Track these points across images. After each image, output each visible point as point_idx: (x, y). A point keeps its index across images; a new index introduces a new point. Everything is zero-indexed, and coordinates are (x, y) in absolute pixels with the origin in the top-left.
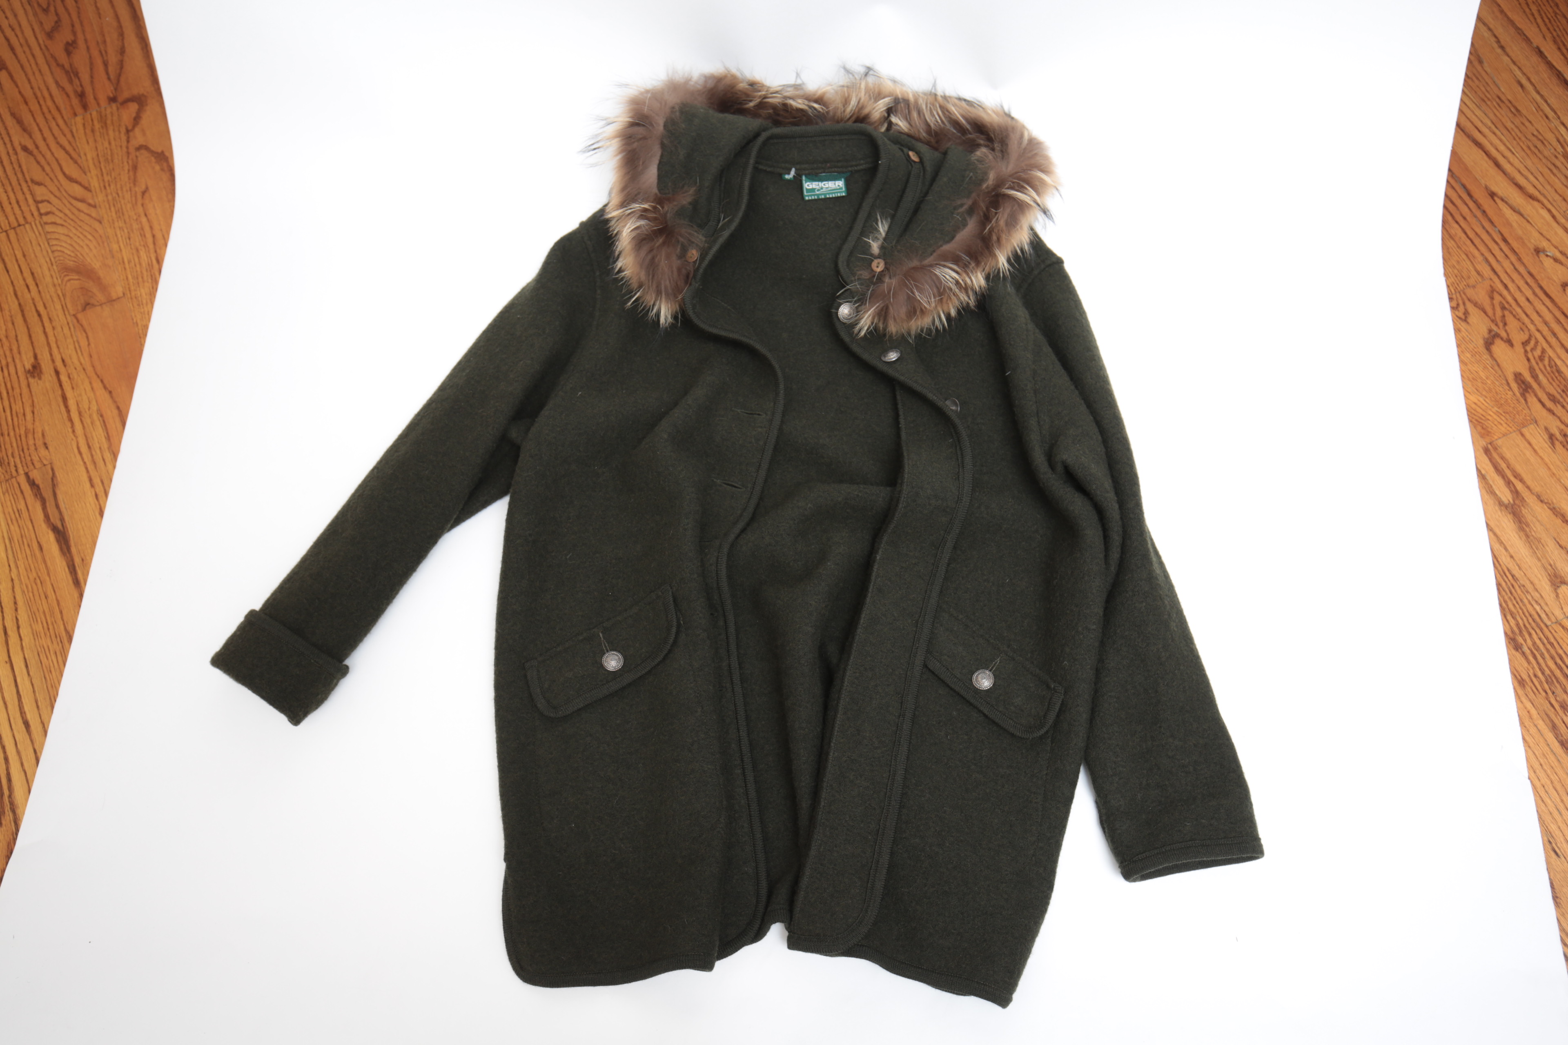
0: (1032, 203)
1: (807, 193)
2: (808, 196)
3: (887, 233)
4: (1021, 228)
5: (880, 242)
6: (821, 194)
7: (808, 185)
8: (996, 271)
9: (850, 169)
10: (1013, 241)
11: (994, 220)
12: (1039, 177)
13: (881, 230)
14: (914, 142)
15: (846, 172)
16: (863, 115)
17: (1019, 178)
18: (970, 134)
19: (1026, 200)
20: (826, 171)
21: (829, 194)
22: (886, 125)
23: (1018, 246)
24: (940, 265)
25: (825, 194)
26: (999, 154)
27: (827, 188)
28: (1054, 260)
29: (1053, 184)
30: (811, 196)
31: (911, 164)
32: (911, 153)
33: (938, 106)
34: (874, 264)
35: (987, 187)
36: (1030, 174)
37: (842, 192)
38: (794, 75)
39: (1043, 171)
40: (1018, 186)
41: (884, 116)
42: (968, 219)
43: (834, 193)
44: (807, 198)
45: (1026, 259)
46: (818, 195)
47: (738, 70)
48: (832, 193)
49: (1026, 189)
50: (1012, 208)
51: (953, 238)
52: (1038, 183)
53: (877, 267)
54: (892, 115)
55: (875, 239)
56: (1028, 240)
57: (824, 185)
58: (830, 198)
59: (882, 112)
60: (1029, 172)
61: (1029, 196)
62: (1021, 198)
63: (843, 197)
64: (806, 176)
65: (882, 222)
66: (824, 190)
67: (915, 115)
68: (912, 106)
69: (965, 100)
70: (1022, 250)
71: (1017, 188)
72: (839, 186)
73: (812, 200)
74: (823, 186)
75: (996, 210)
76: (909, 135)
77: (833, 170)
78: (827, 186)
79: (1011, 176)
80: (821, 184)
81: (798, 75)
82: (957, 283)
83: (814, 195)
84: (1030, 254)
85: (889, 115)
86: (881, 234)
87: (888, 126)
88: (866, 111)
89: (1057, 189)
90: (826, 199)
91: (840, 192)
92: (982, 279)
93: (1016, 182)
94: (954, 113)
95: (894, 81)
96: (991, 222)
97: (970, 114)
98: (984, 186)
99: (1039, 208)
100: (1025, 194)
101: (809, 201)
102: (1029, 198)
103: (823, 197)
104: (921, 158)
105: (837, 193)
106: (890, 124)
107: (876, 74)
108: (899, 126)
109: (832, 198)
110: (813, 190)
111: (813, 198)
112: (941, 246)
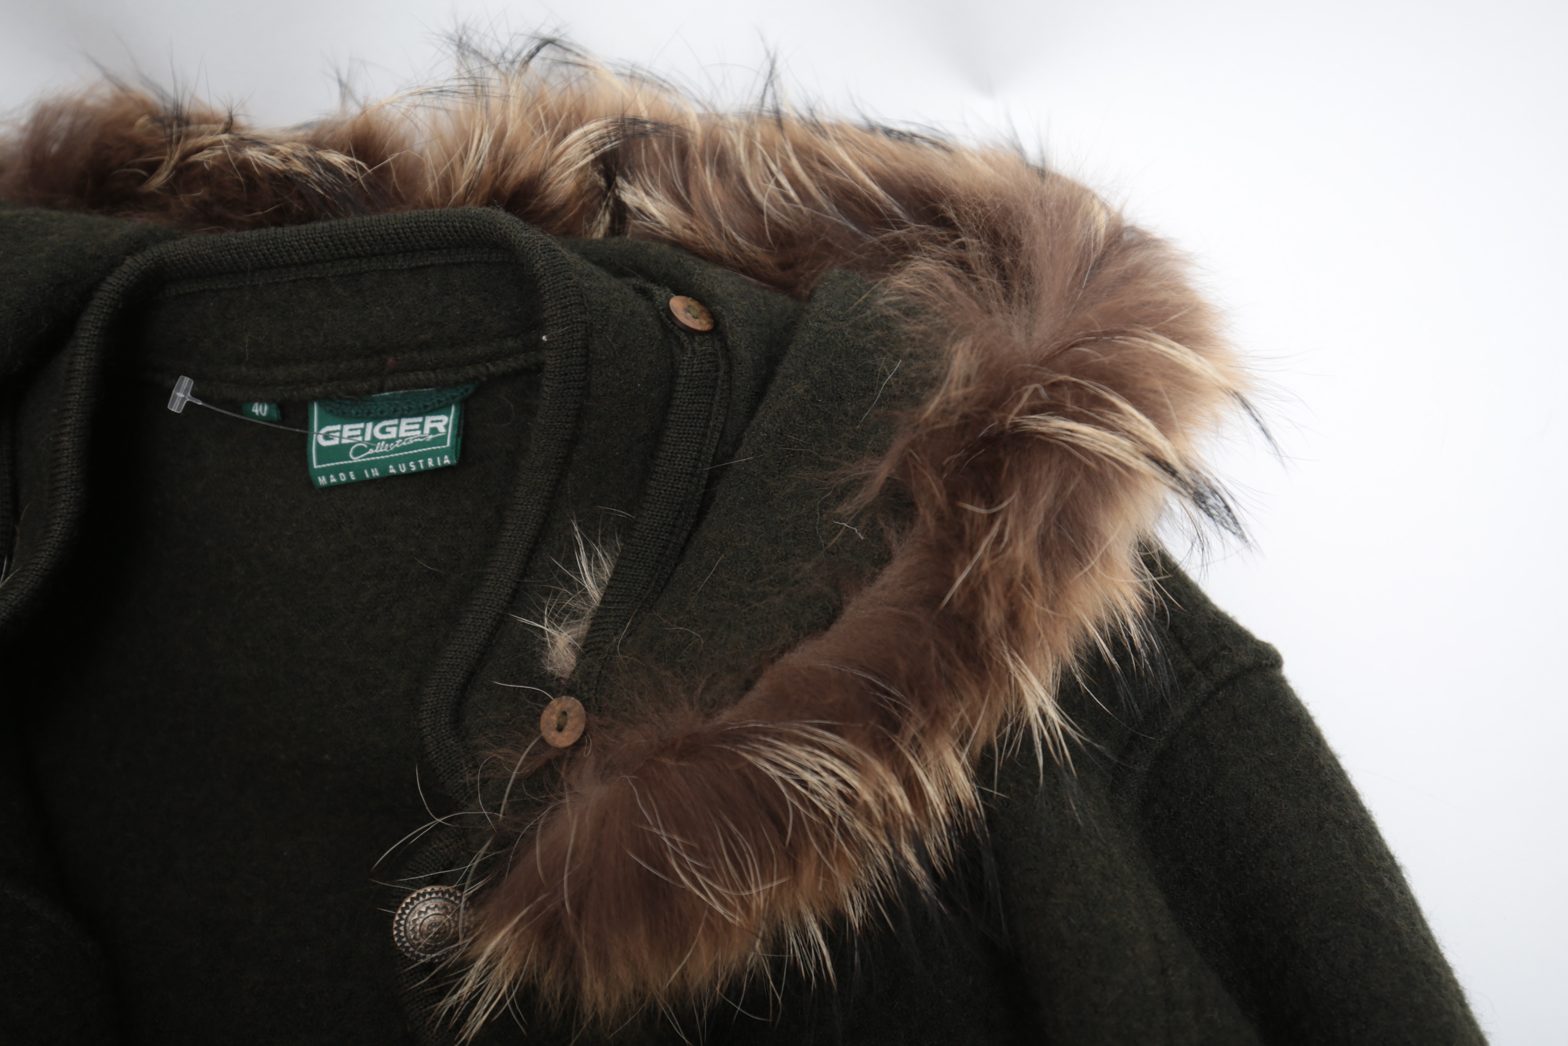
0: (1143, 465)
1: (319, 463)
2: (326, 472)
3: (610, 590)
4: (1107, 561)
5: (582, 628)
6: (369, 465)
7: (327, 437)
8: (1020, 735)
9: (471, 371)
10: (1077, 610)
11: (986, 543)
12: (1162, 356)
13: (590, 584)
14: (690, 262)
15: (457, 383)
16: (511, 183)
17: (1081, 368)
18: (900, 225)
19: (1115, 452)
20: (389, 383)
21: (396, 462)
22: (604, 220)
23: (1101, 630)
24: (779, 736)
25: (382, 465)
26: (990, 280)
27: (389, 441)
28: (1247, 660)
29: (1223, 380)
30: (336, 471)
31: (677, 338)
32: (677, 304)
33: (789, 148)
34: (549, 716)
35: (944, 413)
36: (1123, 348)
37: (441, 453)
38: (336, 89)
39: (1180, 337)
40: (1077, 400)
41: (594, 186)
42: (891, 535)
43: (415, 458)
44: (322, 481)
45: (1133, 676)
46: (358, 468)
47: (145, 81)
48: (406, 460)
49: (1113, 407)
50: (1063, 488)
51: (831, 616)
52: (1159, 384)
53: (560, 729)
54: (619, 180)
55: (562, 616)
56: (1136, 602)
57: (383, 431)
58: (399, 476)
59: (582, 169)
60: (1119, 340)
61: (1129, 435)
62: (1095, 447)
63: (446, 468)
64: (320, 406)
65: (589, 551)
66: (380, 448)
67: (707, 177)
68: (694, 151)
69: (888, 132)
70: (1116, 643)
71: (1071, 406)
72: (434, 431)
73: (340, 486)
74: (379, 436)
75: (990, 504)
76: (677, 244)
77: (412, 376)
78: (393, 433)
79: (1049, 361)
80: (372, 430)
81: (345, 89)
82: (850, 799)
83: (346, 469)
84: (1151, 657)
85: (611, 182)
86: (585, 594)
87: (612, 221)
88: (522, 168)
89: (1246, 405)
90: (387, 481)
91: (433, 454)
92: (961, 774)
93: (1066, 383)
94: (843, 165)
95: (633, 77)
96: (972, 552)
97: (895, 164)
98: (933, 405)
99: (1172, 482)
100: (1112, 429)
101: (330, 488)
102: (1126, 443)
103: (375, 473)
104: (715, 319)
105: (425, 456)
106: (621, 211)
107: (571, 57)
108: (651, 217)
109: (410, 475)
110: (341, 451)
111: (343, 477)
112: (787, 648)
